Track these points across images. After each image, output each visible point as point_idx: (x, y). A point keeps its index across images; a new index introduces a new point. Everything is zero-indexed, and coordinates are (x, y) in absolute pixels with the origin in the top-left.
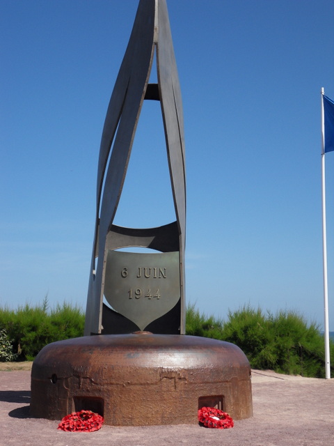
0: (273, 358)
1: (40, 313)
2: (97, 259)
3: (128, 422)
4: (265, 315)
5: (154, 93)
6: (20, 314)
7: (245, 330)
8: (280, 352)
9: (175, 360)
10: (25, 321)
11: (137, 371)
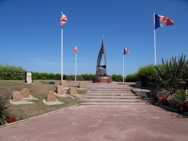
0: (117, 80)
1: (87, 75)
2: (98, 69)
3: (102, 83)
4: (117, 75)
5: (103, 53)
6: (85, 75)
7: (114, 77)
8: (118, 80)
9: (105, 78)
10: (86, 76)
11: (102, 79)
